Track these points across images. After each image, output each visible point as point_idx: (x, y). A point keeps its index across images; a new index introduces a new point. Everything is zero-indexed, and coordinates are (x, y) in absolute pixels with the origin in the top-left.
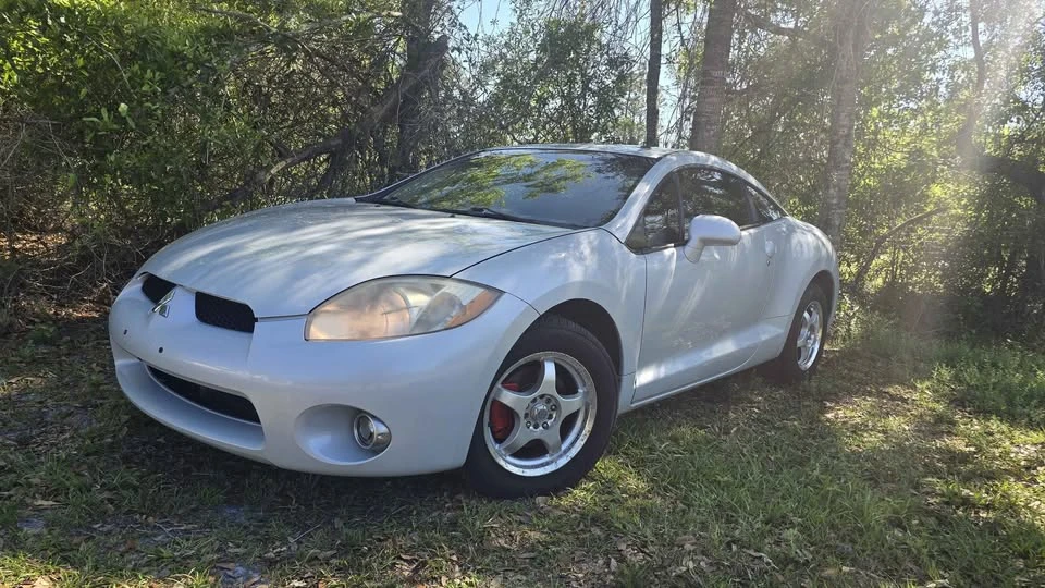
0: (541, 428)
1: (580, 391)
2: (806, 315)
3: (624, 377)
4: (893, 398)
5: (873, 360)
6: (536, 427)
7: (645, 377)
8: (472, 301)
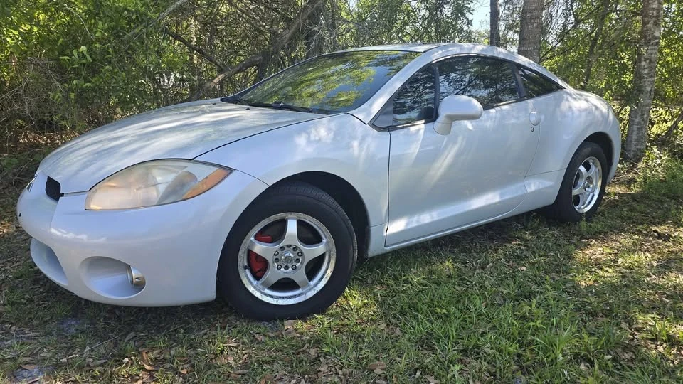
0: (290, 269)
1: (324, 241)
2: (582, 168)
3: (371, 228)
4: (660, 236)
5: (661, 201)
6: (286, 268)
7: (397, 227)
8: (207, 178)
